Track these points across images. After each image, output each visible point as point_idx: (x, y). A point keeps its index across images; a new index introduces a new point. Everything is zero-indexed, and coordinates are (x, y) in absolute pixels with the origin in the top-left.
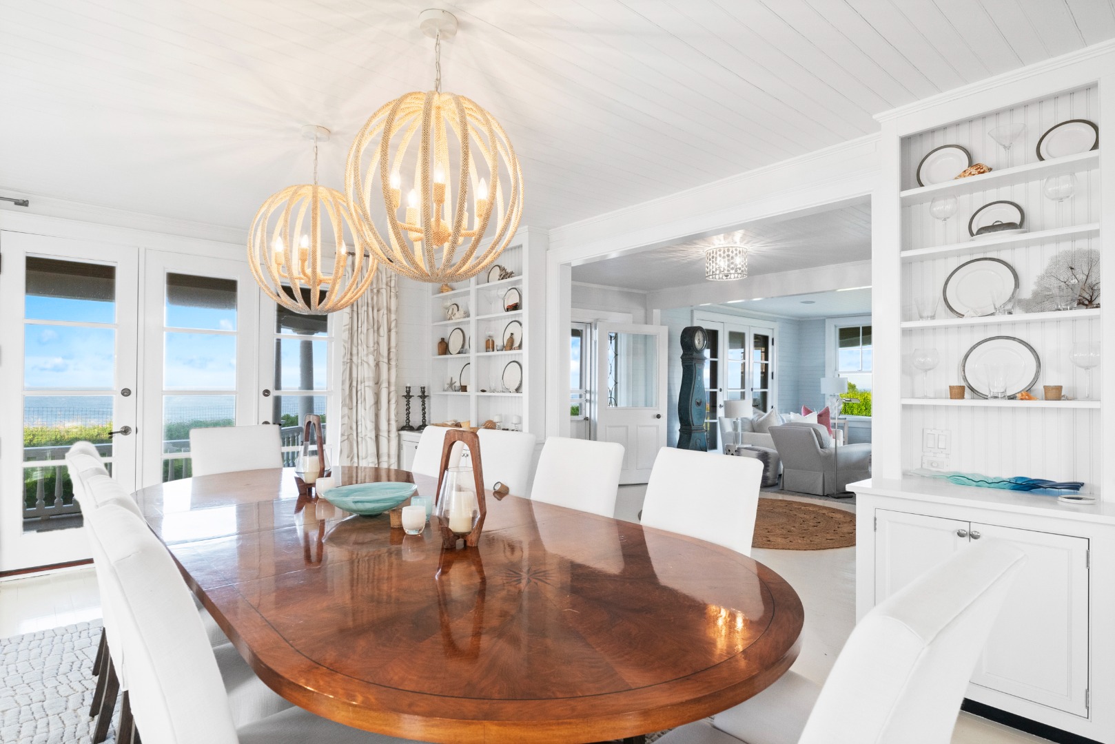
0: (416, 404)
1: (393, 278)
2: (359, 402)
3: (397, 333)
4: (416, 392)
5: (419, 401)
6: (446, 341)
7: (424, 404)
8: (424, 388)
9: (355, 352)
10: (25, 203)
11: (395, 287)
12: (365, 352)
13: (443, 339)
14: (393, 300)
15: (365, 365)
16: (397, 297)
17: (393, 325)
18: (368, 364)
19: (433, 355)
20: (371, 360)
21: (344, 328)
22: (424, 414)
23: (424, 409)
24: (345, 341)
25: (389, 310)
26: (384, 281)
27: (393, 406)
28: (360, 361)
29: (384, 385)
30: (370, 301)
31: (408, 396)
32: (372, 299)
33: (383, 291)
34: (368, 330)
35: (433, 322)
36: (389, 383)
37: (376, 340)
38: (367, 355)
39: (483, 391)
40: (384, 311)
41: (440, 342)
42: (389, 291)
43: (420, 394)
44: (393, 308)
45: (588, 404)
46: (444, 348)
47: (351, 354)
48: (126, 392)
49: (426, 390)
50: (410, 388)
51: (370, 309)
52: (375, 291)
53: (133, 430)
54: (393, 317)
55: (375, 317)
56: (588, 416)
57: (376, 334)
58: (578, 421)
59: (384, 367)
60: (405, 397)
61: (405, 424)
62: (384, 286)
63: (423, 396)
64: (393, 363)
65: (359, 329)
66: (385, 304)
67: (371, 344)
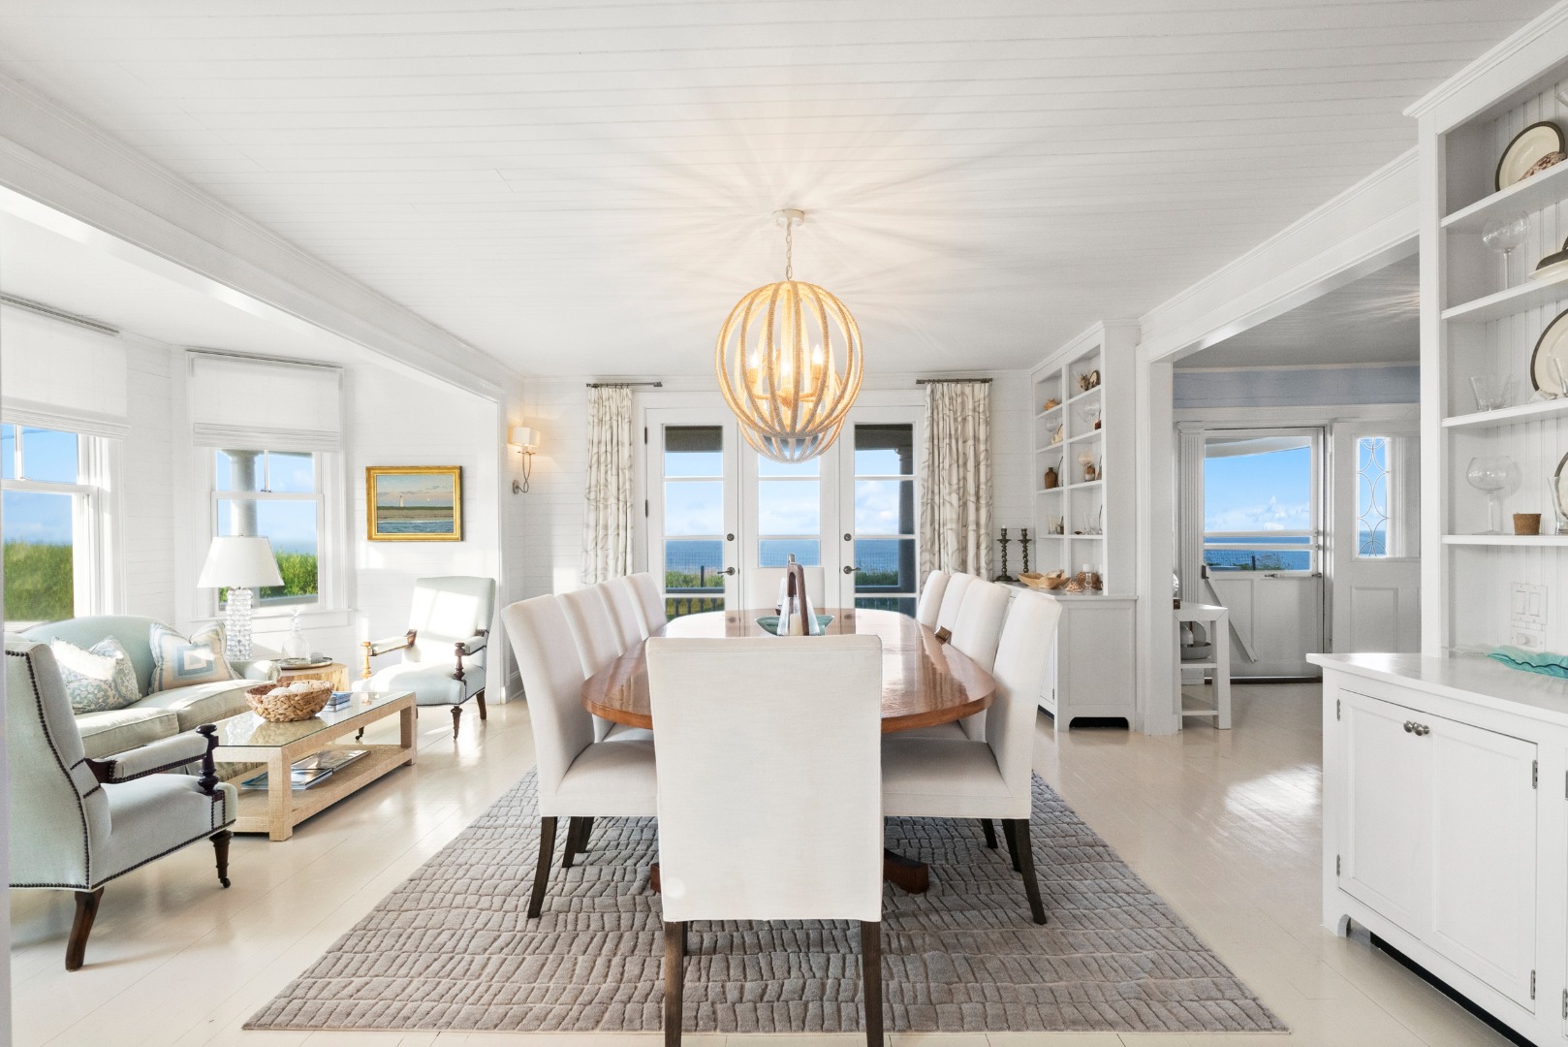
0: (1015, 551)
1: (982, 402)
2: (942, 547)
3: (987, 466)
4: (1014, 536)
5: (1020, 547)
6: (1054, 471)
7: (1025, 550)
8: (1025, 530)
9: (936, 491)
10: (659, 385)
11: (984, 411)
12: (947, 491)
13: (1051, 469)
14: (982, 428)
15: (948, 505)
16: (987, 423)
17: (982, 456)
18: (951, 504)
19: (1038, 489)
20: (954, 498)
21: (922, 465)
22: (1026, 562)
23: (1026, 556)
24: (923, 479)
25: (976, 439)
26: (971, 406)
27: (983, 552)
28: (941, 501)
29: (972, 527)
30: (953, 432)
31: (1004, 541)
32: (956, 430)
33: (970, 419)
34: (950, 466)
35: (1037, 448)
36: (978, 524)
37: (961, 475)
38: (950, 494)
39: (1078, 533)
40: (971, 442)
41: (1047, 474)
42: (977, 418)
43: (1021, 538)
44: (982, 437)
45: (1321, 553)
46: (1052, 479)
47: (933, 492)
48: (731, 537)
49: (1028, 532)
50: (1005, 530)
51: (954, 441)
52: (960, 419)
53: (737, 571)
54: (982, 447)
55: (960, 450)
56: (1321, 571)
57: (961, 470)
58: (1302, 579)
59: (971, 507)
60: (1001, 541)
61: (1000, 573)
62: (971, 413)
63: (1025, 541)
64: (983, 501)
65: (941, 465)
66: (971, 434)
67: (955, 480)
